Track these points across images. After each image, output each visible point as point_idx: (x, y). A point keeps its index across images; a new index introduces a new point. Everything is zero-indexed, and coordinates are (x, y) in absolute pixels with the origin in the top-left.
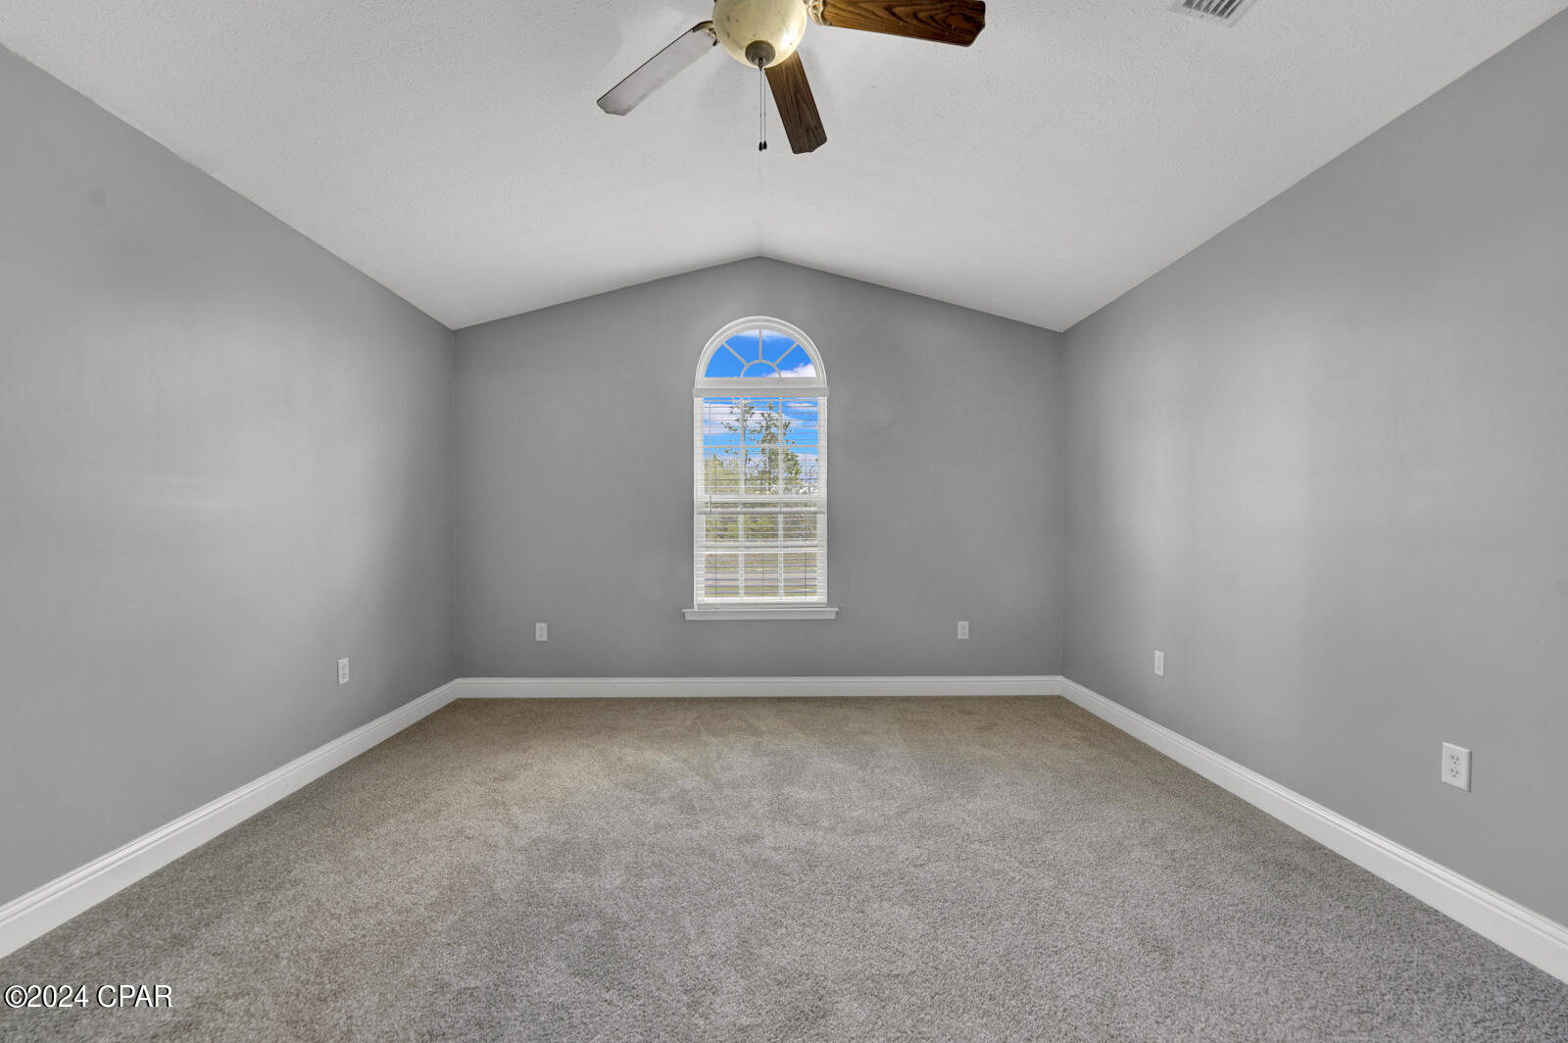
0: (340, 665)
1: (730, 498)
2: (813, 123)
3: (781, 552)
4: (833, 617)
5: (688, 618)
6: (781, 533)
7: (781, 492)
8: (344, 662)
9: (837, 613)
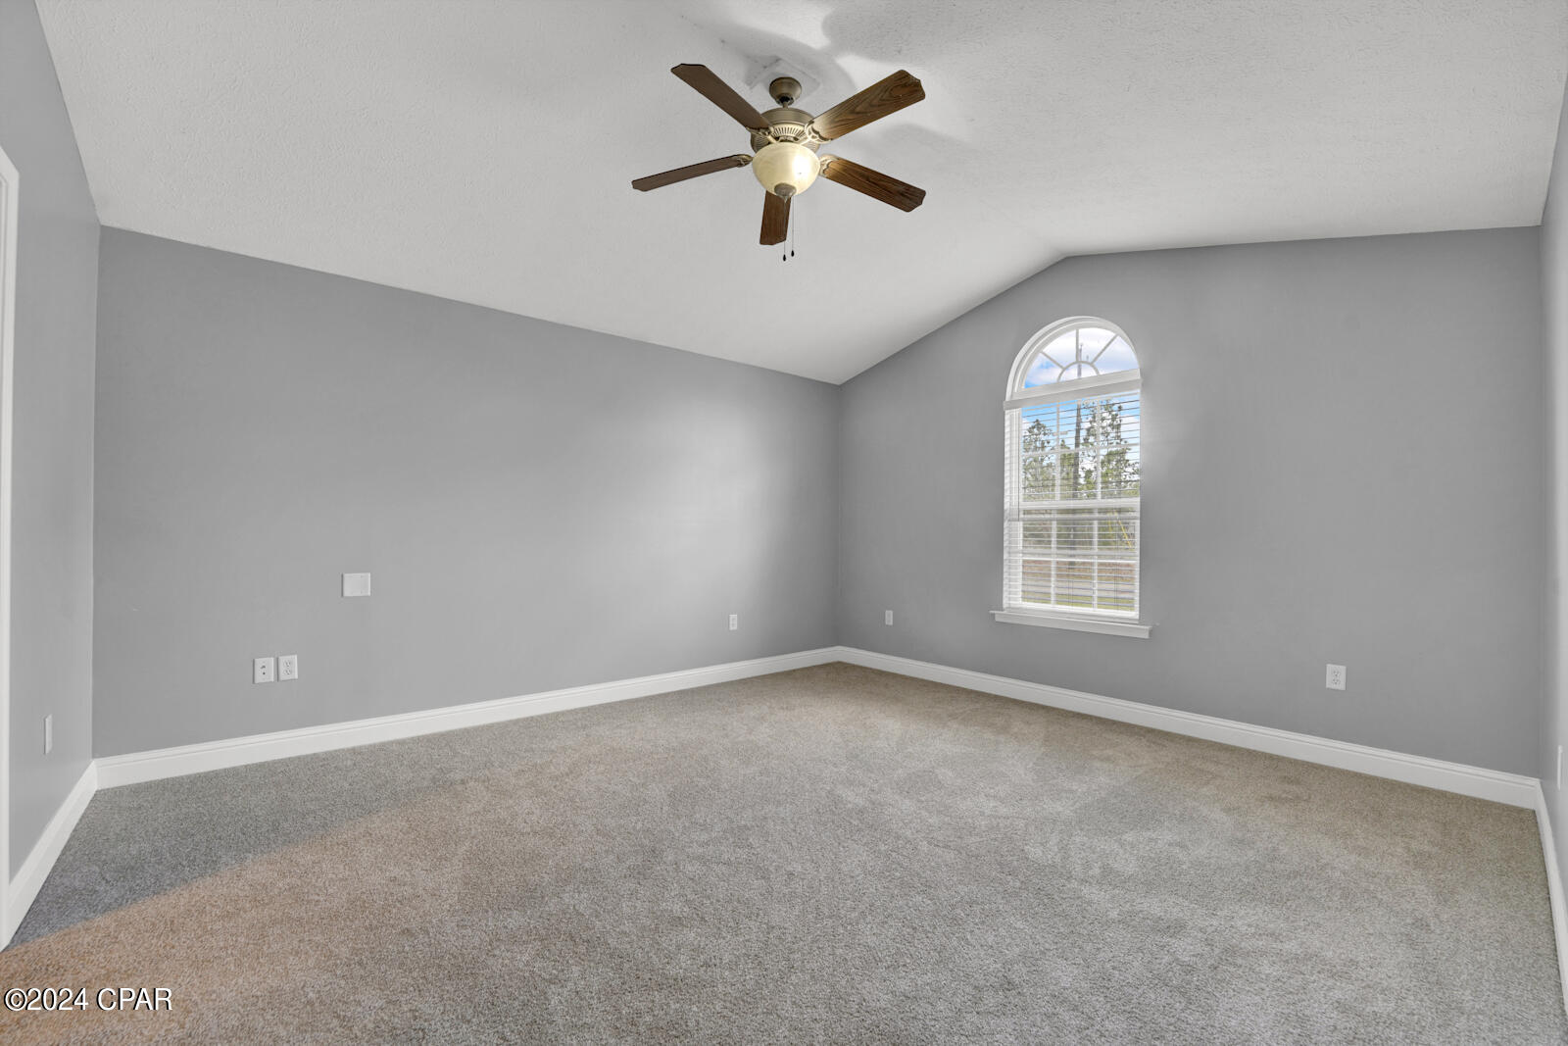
0: (731, 618)
1: (1045, 504)
2: (901, 188)
3: (1096, 561)
4: (1146, 636)
5: (997, 619)
6: (1096, 540)
7: (1099, 496)
8: (734, 617)
9: (1151, 632)
